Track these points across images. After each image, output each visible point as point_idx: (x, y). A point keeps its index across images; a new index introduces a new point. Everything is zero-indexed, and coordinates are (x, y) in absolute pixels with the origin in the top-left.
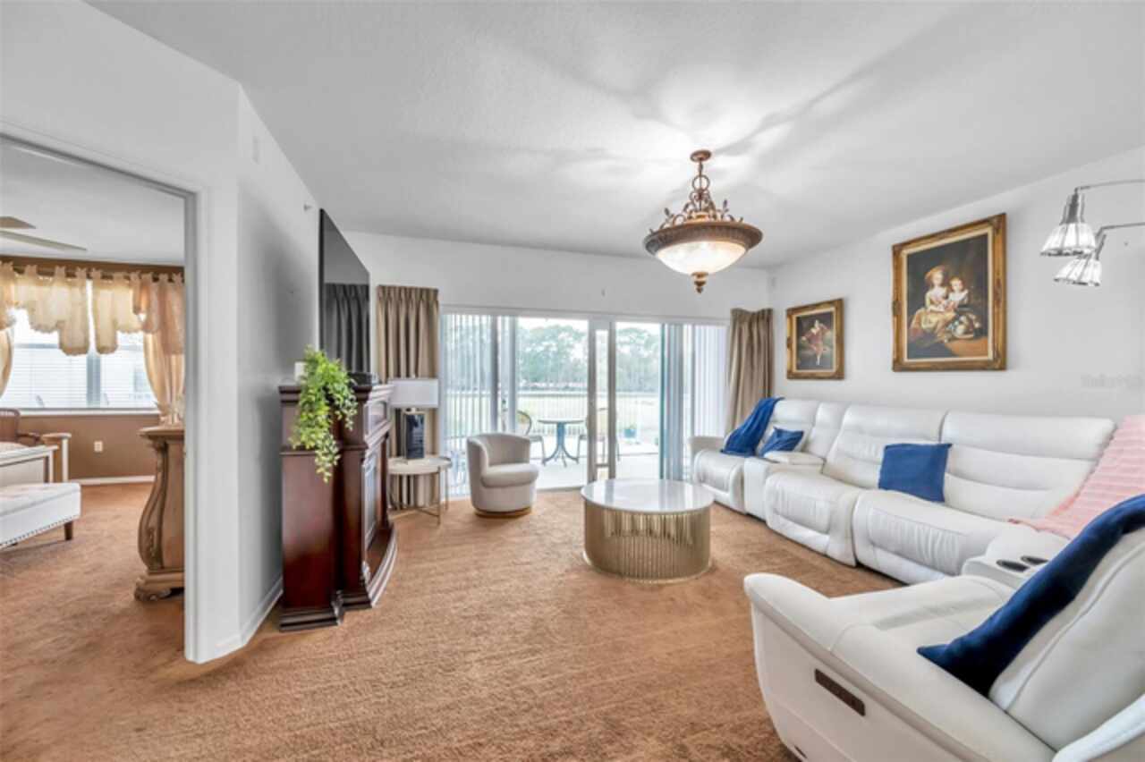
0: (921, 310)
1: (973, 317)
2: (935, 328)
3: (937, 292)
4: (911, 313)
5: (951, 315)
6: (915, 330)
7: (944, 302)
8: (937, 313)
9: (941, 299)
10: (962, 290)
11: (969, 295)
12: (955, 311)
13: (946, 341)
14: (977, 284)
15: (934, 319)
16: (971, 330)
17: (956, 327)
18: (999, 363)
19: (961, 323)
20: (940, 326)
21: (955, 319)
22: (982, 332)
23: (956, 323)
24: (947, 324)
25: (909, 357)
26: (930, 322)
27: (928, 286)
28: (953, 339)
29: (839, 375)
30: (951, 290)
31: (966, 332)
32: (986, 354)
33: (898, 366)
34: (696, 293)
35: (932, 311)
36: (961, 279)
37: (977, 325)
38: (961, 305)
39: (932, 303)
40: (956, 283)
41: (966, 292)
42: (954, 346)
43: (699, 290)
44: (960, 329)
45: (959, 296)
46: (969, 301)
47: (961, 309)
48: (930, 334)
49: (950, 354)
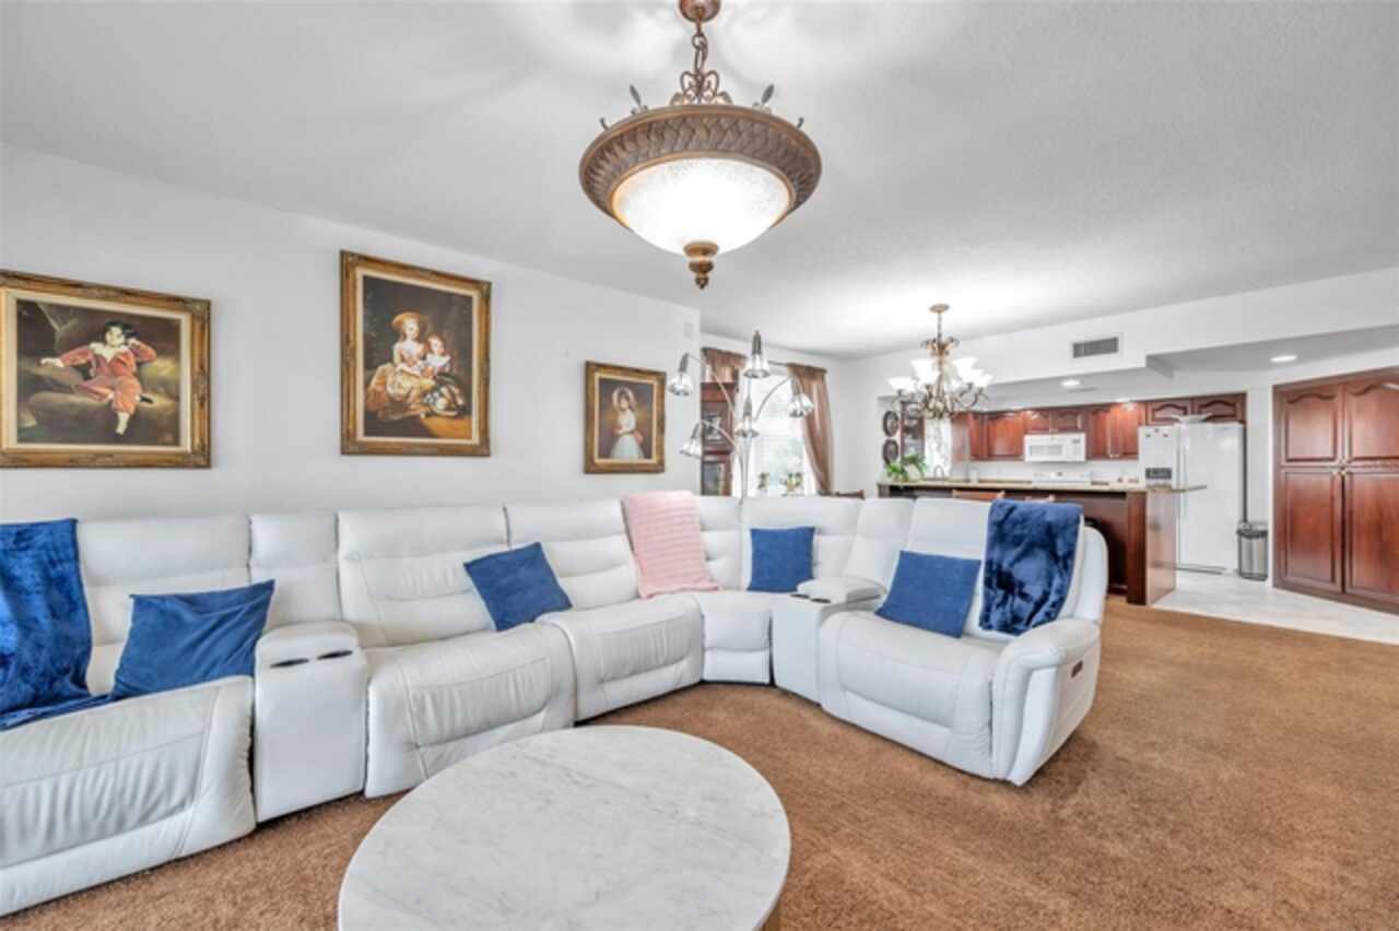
0: (388, 366)
1: (456, 391)
2: (408, 396)
3: (408, 347)
4: (370, 366)
5: (429, 383)
6: (376, 393)
7: (420, 363)
9: (415, 358)
10: (443, 355)
11: (450, 362)
12: (434, 378)
13: (423, 416)
15: (407, 384)
16: (453, 406)
17: (435, 399)
18: (482, 450)
19: (441, 395)
20: (414, 393)
21: (435, 389)
22: (464, 411)
23: (436, 394)
24: (424, 394)
25: (367, 433)
26: (400, 386)
28: (431, 414)
29: (202, 458)
30: (428, 348)
31: (448, 408)
32: (469, 437)
33: (349, 446)
34: (697, 288)
35: (402, 371)
36: (442, 339)
37: (460, 402)
38: (441, 373)
39: (403, 360)
40: (436, 343)
41: (447, 358)
42: (432, 423)
43: (702, 283)
44: (441, 404)
45: (438, 361)
46: (451, 370)
47: (441, 378)
48: (400, 404)
49: (428, 433)
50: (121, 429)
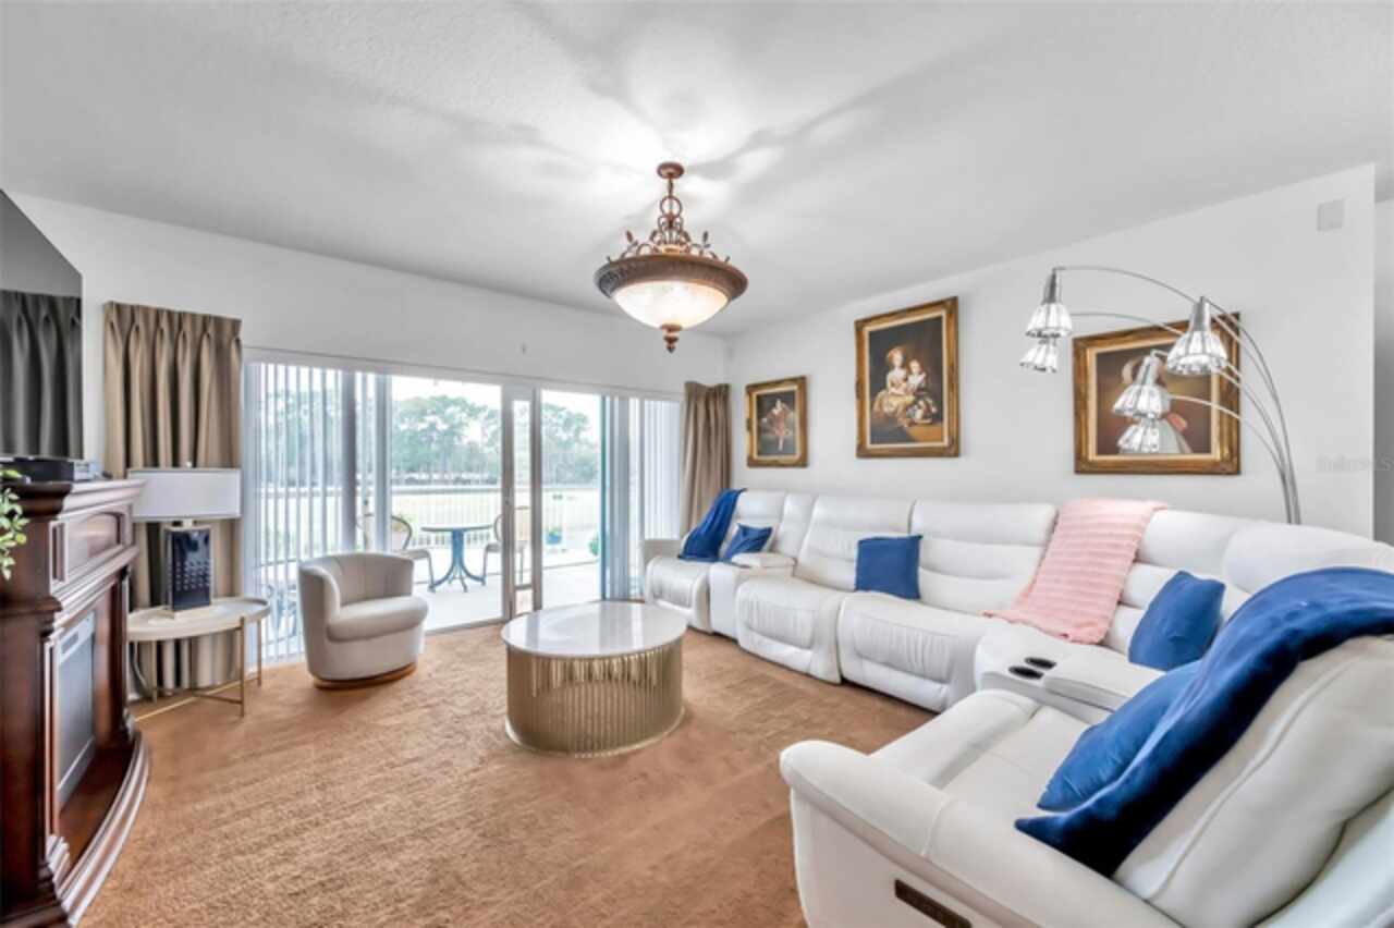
0: (883, 393)
1: (930, 401)
2: (896, 412)
3: (896, 374)
4: (873, 394)
5: (910, 398)
6: (878, 413)
7: (904, 385)
8: (899, 396)
9: (901, 382)
10: (920, 373)
11: (926, 378)
12: (914, 394)
13: (906, 426)
14: (933, 368)
15: (896, 402)
16: (928, 414)
17: (915, 410)
18: (953, 450)
19: (920, 407)
20: (900, 410)
21: (915, 403)
22: (938, 418)
23: (916, 407)
24: (907, 407)
25: (873, 442)
26: (891, 406)
27: (889, 367)
28: (912, 424)
29: (803, 462)
30: (910, 372)
31: (925, 417)
32: (942, 440)
33: (862, 452)
34: (667, 352)
35: (893, 394)
36: (919, 361)
37: (934, 410)
38: (920, 389)
39: (893, 385)
40: (915, 366)
41: (924, 375)
42: (914, 431)
43: (671, 349)
44: (919, 414)
45: (917, 379)
46: (927, 383)
47: (919, 393)
48: (891, 418)
49: (910, 439)
50: (781, 447)
